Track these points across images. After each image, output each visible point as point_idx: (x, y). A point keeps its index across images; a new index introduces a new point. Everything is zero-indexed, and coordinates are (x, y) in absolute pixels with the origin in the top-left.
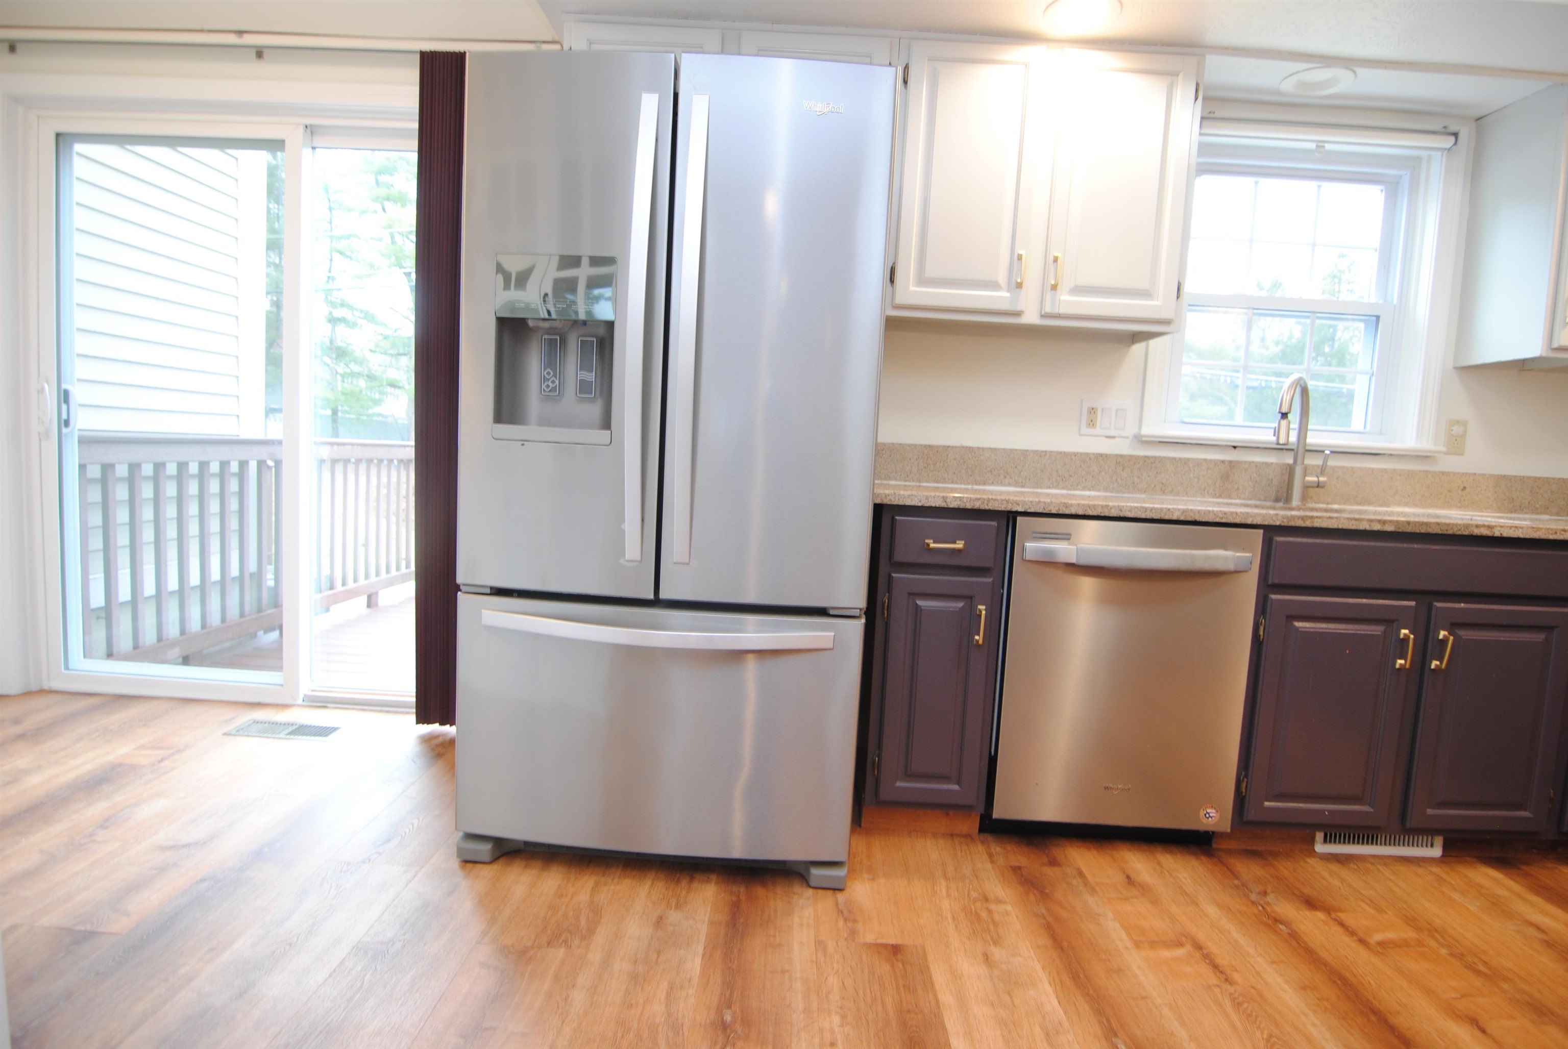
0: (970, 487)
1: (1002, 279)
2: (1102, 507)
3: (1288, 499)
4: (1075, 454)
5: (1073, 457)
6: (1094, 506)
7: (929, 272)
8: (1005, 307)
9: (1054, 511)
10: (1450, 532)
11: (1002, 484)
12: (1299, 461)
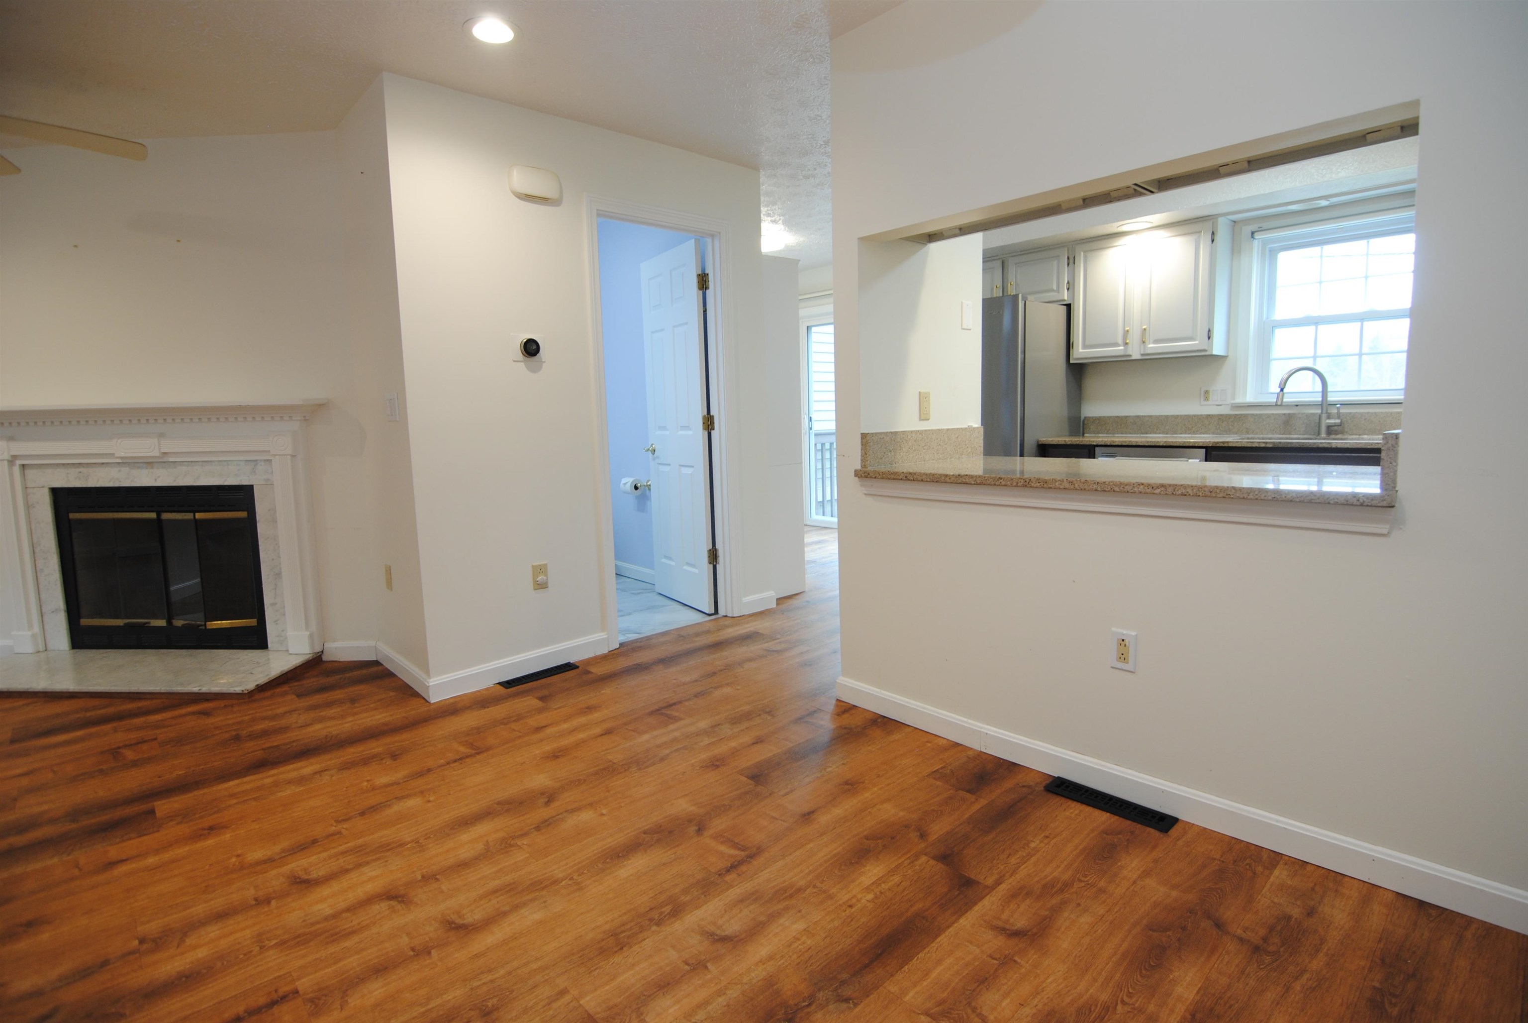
0: (1138, 435)
1: (1120, 341)
2: (1129, 442)
3: (1319, 434)
4: (1195, 416)
5: (1193, 418)
6: (1125, 441)
7: (1087, 343)
8: (1122, 353)
9: (1109, 444)
10: (1305, 446)
11: (1155, 433)
12: (1324, 411)
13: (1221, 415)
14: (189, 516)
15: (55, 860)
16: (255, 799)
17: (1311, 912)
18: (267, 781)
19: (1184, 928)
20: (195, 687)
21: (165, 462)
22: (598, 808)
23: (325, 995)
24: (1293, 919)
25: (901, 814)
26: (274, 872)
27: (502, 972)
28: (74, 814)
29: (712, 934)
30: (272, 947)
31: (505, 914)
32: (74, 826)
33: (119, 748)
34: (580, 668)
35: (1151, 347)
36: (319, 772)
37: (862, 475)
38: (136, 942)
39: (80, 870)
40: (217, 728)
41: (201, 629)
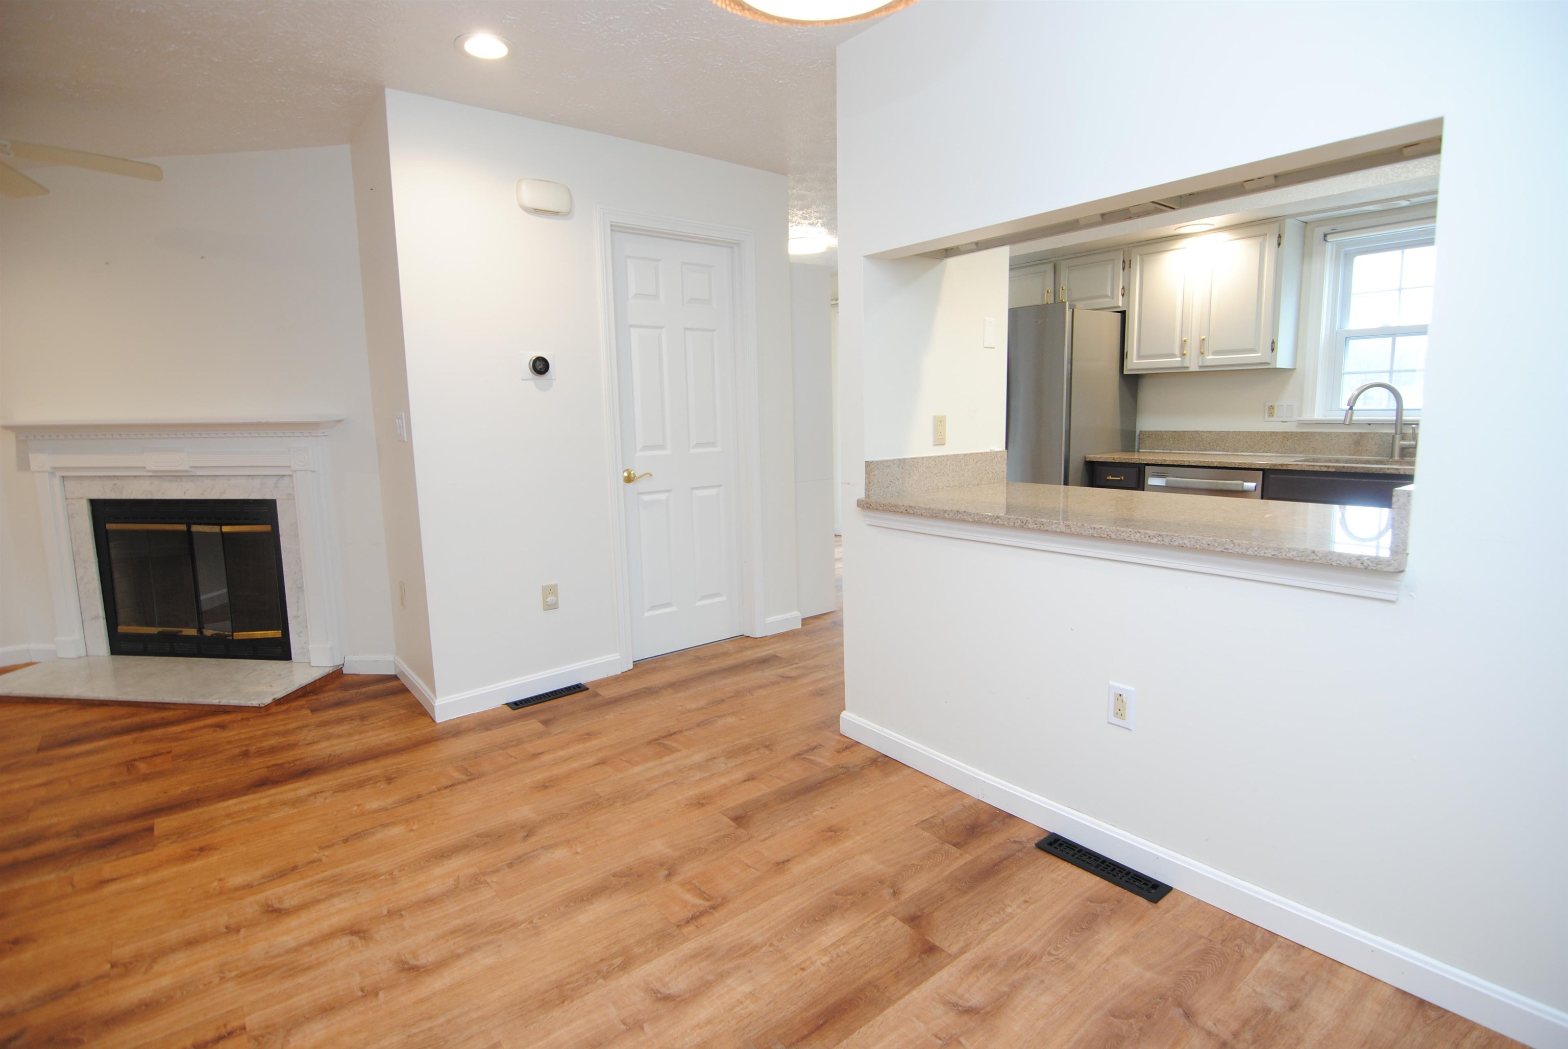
0: (1197, 452)
1: (1177, 352)
2: (1181, 461)
3: (1392, 456)
4: (1258, 433)
5: (1256, 434)
6: (1177, 460)
7: (1142, 353)
8: (1178, 365)
9: (1159, 463)
10: (1371, 472)
11: (1215, 450)
12: (1398, 432)
13: (1286, 432)
14: (216, 529)
15: (53, 876)
16: (248, 820)
17: (1294, 1006)
18: (265, 801)
19: (1149, 1016)
20: (215, 699)
21: (193, 476)
22: (574, 845)
23: (269, 1033)
24: (1272, 1013)
25: (879, 867)
26: (251, 899)
27: (442, 1020)
28: (79, 829)
29: (656, 992)
30: (232, 979)
31: (459, 956)
32: (76, 841)
33: (135, 760)
34: (590, 690)
35: (1210, 359)
36: (315, 794)
37: (865, 505)
38: (108, 966)
39: (73, 886)
40: (229, 742)
41: (228, 640)
